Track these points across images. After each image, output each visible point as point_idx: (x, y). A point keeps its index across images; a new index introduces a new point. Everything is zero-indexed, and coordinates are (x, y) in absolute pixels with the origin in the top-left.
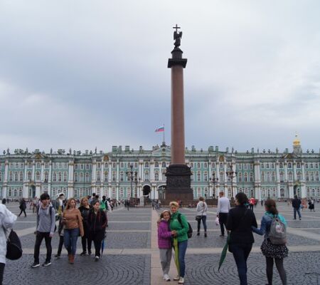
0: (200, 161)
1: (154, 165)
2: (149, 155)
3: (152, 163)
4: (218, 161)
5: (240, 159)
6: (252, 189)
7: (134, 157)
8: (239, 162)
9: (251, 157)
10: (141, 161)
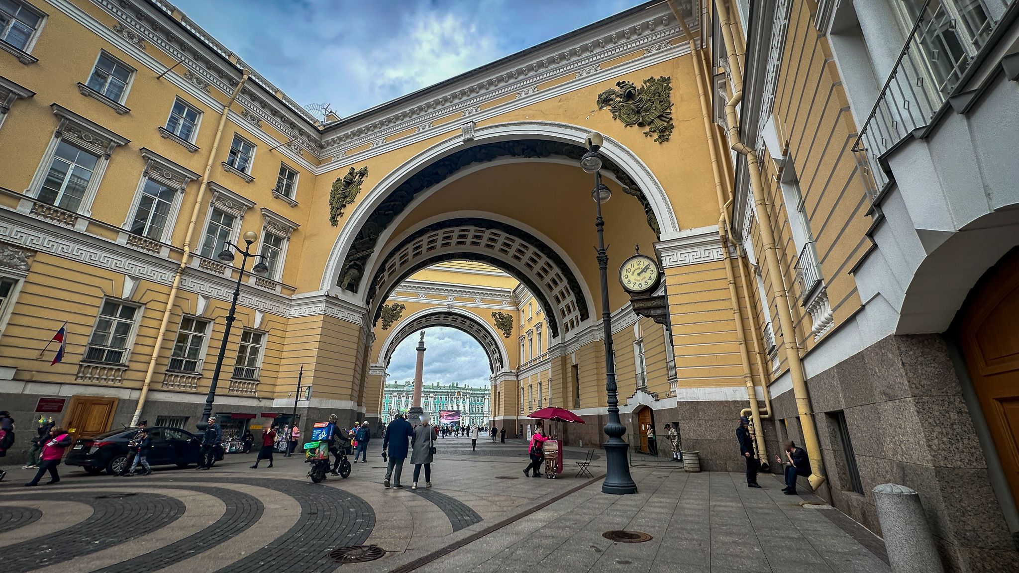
0: (441, 395)
1: (405, 398)
2: (402, 389)
3: (403, 396)
4: (456, 396)
5: (474, 394)
6: (482, 418)
7: (390, 391)
8: (474, 397)
9: (483, 392)
10: (395, 394)
